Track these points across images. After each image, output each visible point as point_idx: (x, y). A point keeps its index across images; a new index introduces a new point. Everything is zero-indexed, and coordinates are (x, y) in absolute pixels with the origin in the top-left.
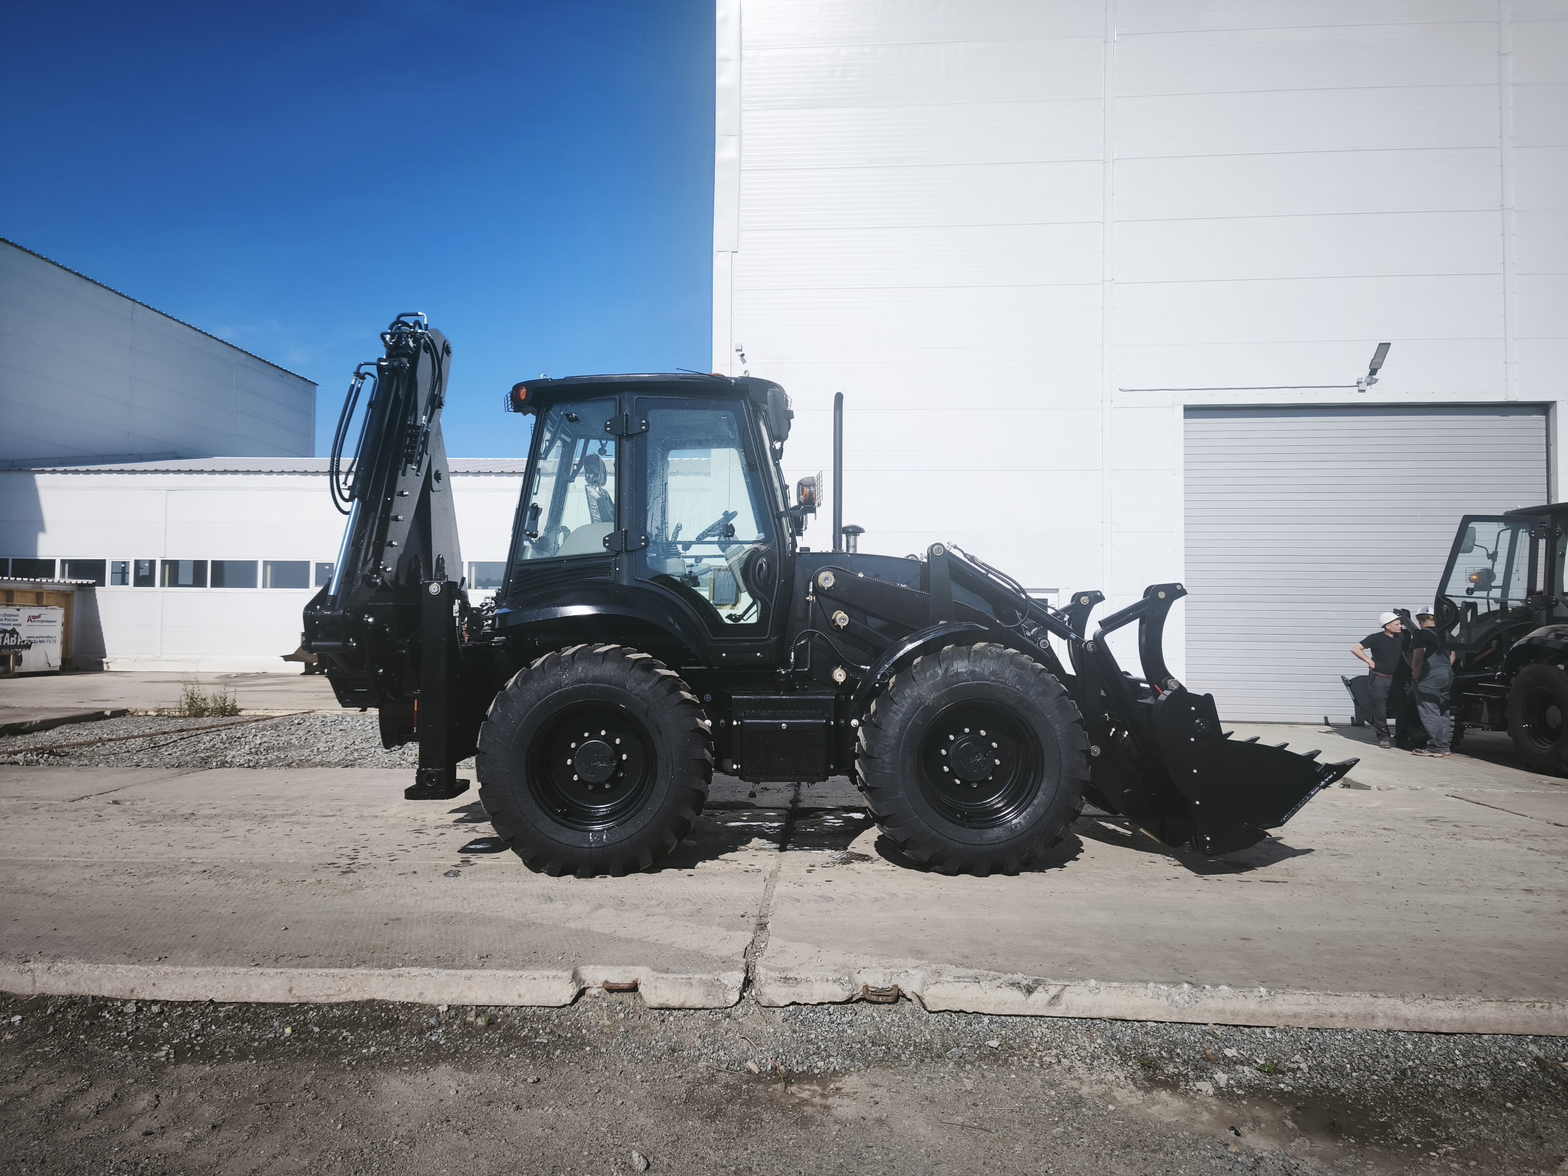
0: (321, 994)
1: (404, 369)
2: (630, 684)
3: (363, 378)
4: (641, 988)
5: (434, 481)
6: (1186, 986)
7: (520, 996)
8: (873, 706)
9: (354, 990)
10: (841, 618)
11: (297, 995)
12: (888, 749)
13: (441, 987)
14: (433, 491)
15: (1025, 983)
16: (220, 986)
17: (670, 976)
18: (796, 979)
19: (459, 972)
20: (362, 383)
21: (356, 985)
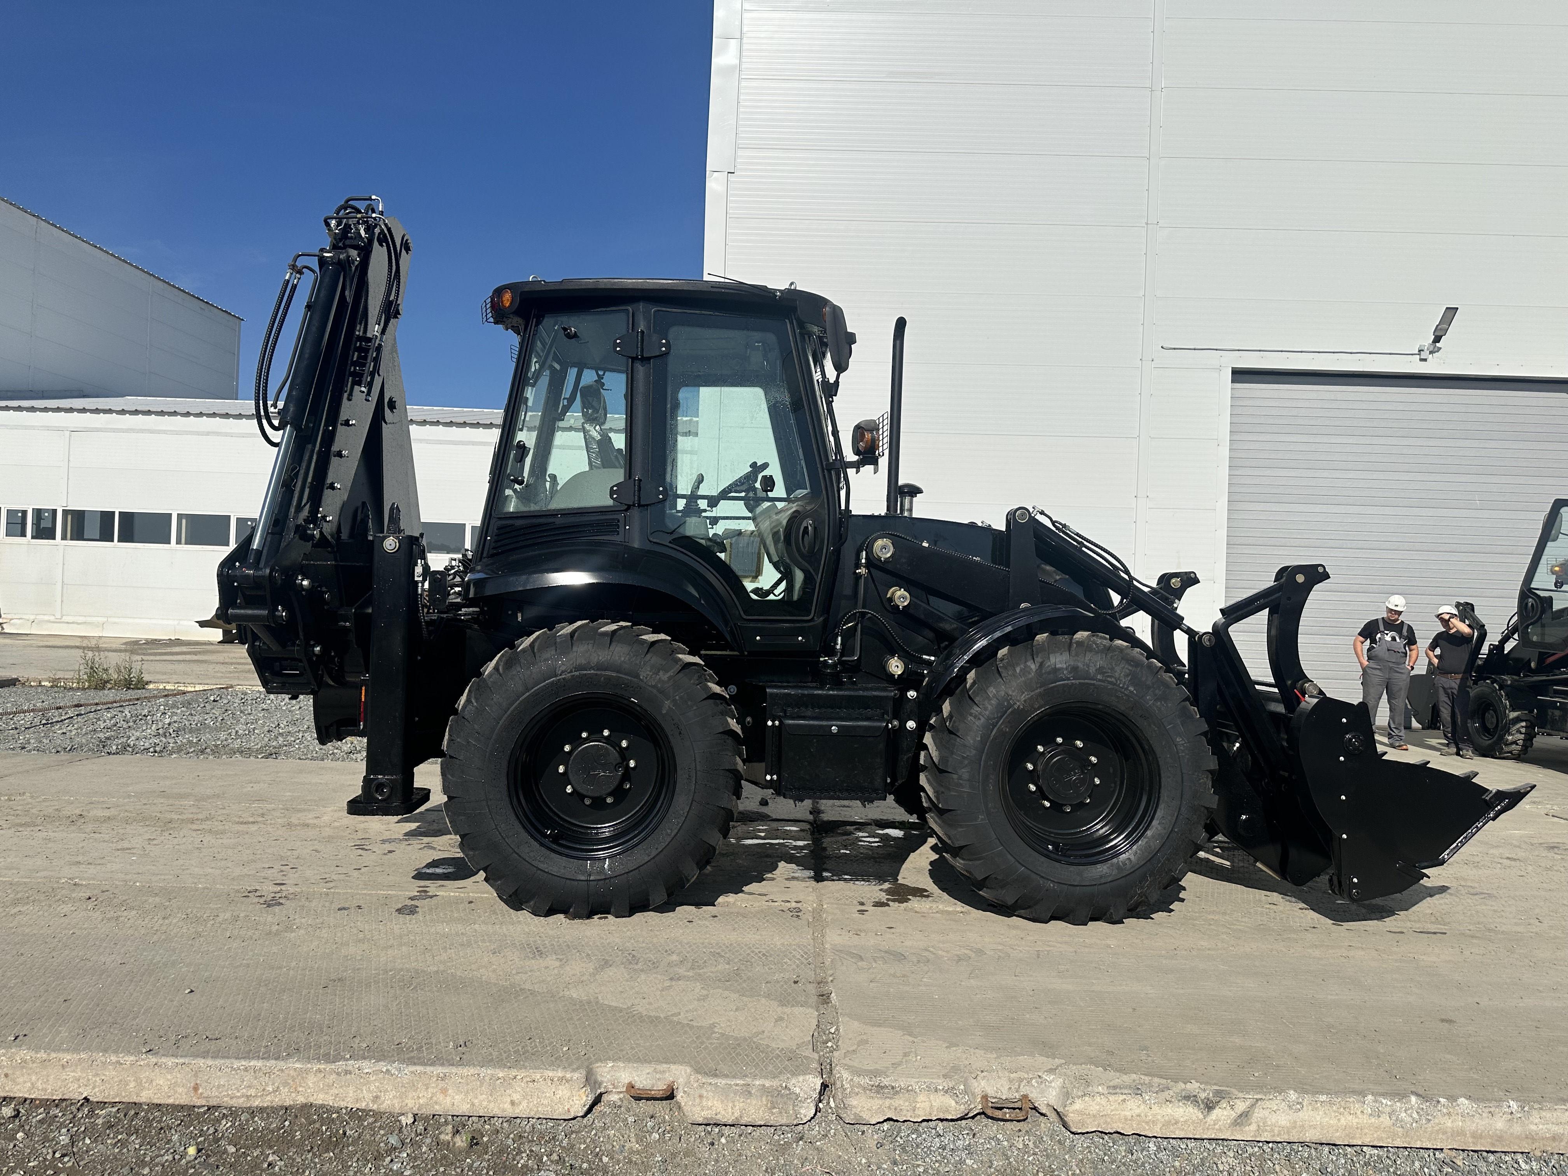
0: (239, 1094)
1: (353, 263)
2: (645, 673)
3: (300, 272)
4: (679, 1096)
5: (387, 411)
6: (1413, 1099)
7: (513, 1103)
8: (946, 707)
9: (284, 1090)
10: (901, 596)
11: (205, 1095)
12: (966, 762)
13: (404, 1090)
14: (386, 423)
15: (1203, 1095)
16: (98, 1079)
17: (722, 1082)
18: (893, 1088)
19: (429, 1069)
20: (299, 279)
21: (286, 1084)
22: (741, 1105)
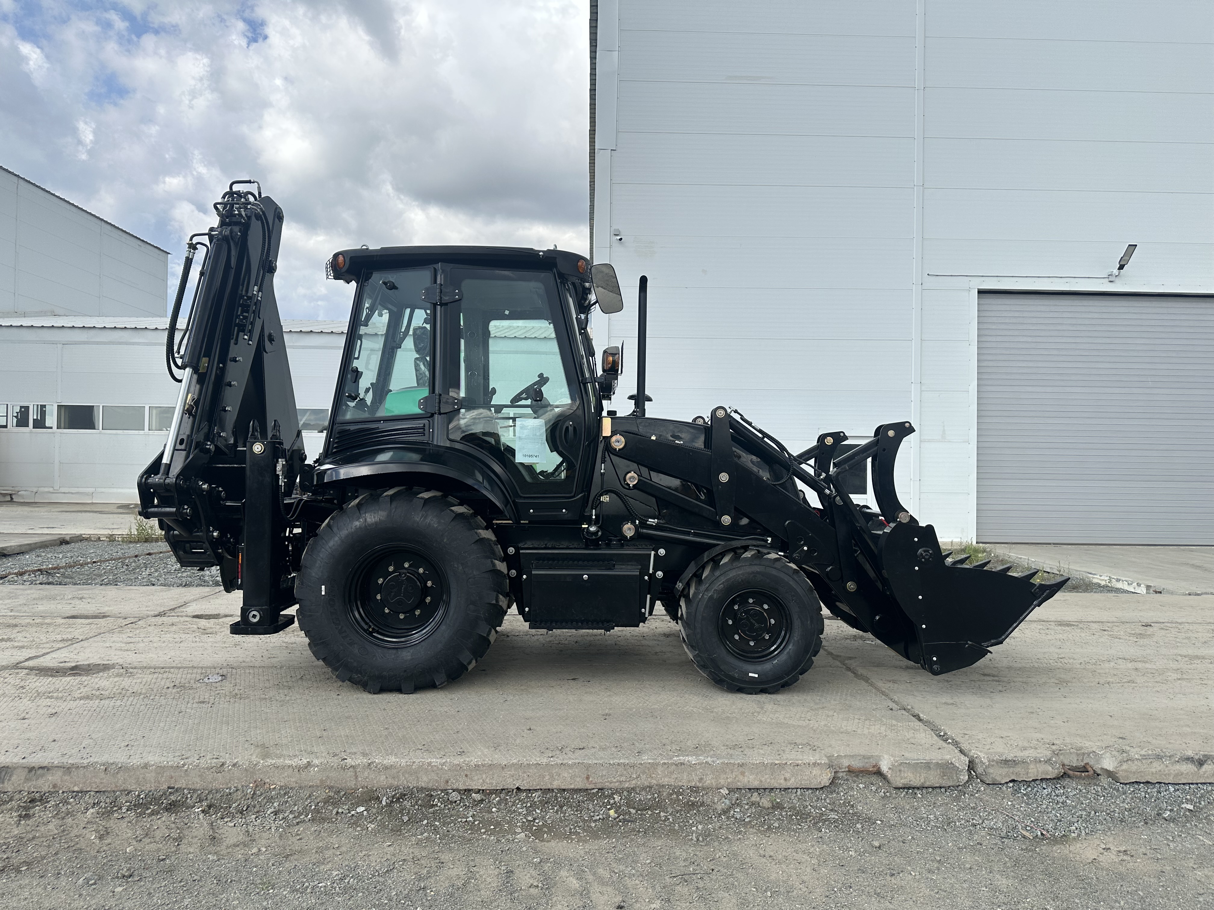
11: (594, 782)
13: (718, 774)
15: (1197, 757)
16: (525, 775)
18: (1014, 761)
22: (925, 775)
